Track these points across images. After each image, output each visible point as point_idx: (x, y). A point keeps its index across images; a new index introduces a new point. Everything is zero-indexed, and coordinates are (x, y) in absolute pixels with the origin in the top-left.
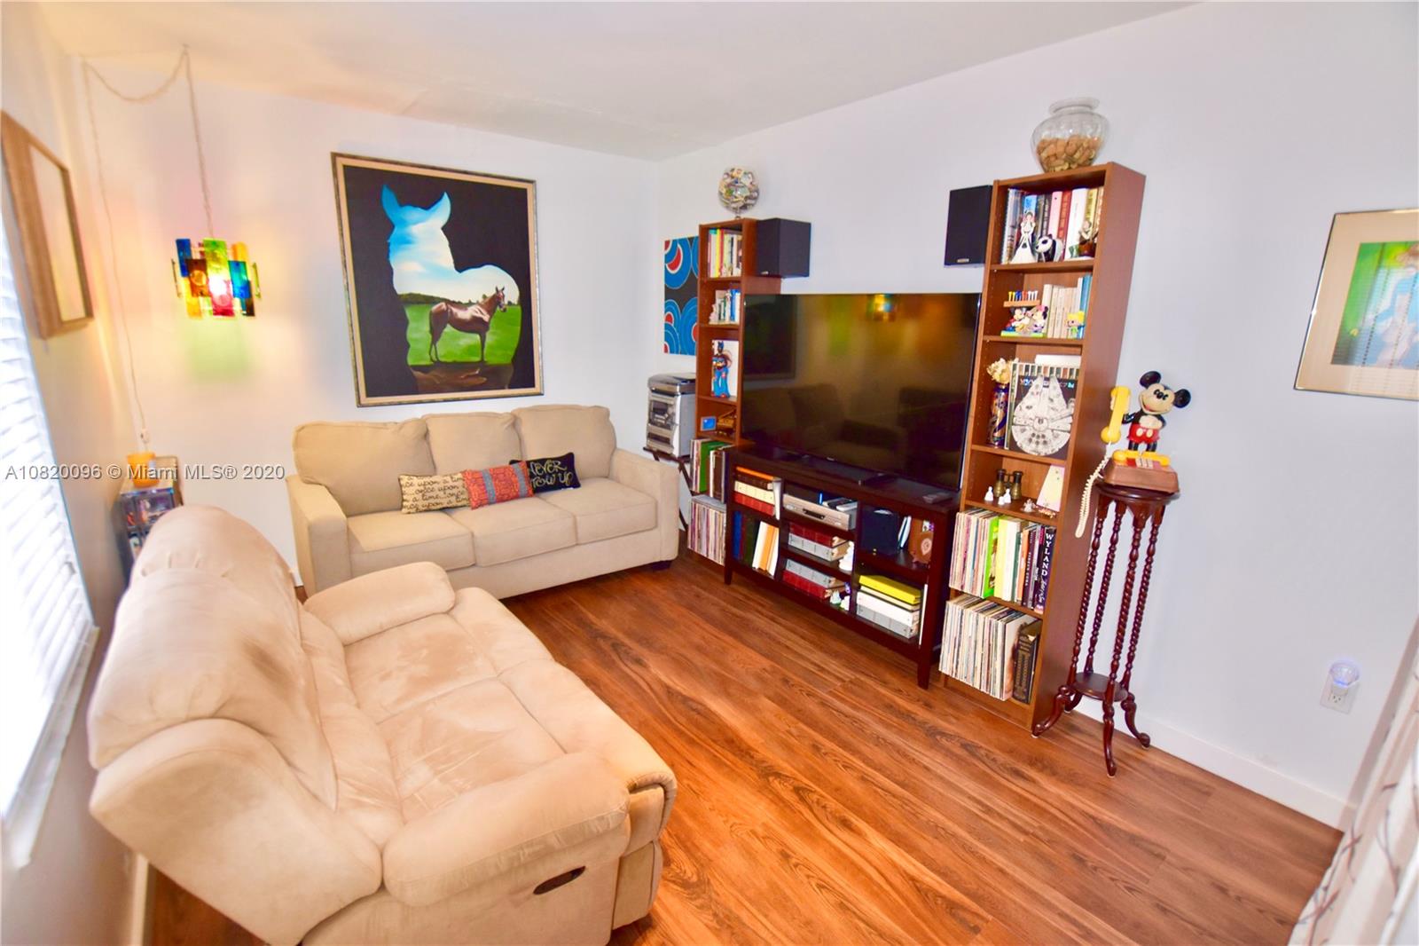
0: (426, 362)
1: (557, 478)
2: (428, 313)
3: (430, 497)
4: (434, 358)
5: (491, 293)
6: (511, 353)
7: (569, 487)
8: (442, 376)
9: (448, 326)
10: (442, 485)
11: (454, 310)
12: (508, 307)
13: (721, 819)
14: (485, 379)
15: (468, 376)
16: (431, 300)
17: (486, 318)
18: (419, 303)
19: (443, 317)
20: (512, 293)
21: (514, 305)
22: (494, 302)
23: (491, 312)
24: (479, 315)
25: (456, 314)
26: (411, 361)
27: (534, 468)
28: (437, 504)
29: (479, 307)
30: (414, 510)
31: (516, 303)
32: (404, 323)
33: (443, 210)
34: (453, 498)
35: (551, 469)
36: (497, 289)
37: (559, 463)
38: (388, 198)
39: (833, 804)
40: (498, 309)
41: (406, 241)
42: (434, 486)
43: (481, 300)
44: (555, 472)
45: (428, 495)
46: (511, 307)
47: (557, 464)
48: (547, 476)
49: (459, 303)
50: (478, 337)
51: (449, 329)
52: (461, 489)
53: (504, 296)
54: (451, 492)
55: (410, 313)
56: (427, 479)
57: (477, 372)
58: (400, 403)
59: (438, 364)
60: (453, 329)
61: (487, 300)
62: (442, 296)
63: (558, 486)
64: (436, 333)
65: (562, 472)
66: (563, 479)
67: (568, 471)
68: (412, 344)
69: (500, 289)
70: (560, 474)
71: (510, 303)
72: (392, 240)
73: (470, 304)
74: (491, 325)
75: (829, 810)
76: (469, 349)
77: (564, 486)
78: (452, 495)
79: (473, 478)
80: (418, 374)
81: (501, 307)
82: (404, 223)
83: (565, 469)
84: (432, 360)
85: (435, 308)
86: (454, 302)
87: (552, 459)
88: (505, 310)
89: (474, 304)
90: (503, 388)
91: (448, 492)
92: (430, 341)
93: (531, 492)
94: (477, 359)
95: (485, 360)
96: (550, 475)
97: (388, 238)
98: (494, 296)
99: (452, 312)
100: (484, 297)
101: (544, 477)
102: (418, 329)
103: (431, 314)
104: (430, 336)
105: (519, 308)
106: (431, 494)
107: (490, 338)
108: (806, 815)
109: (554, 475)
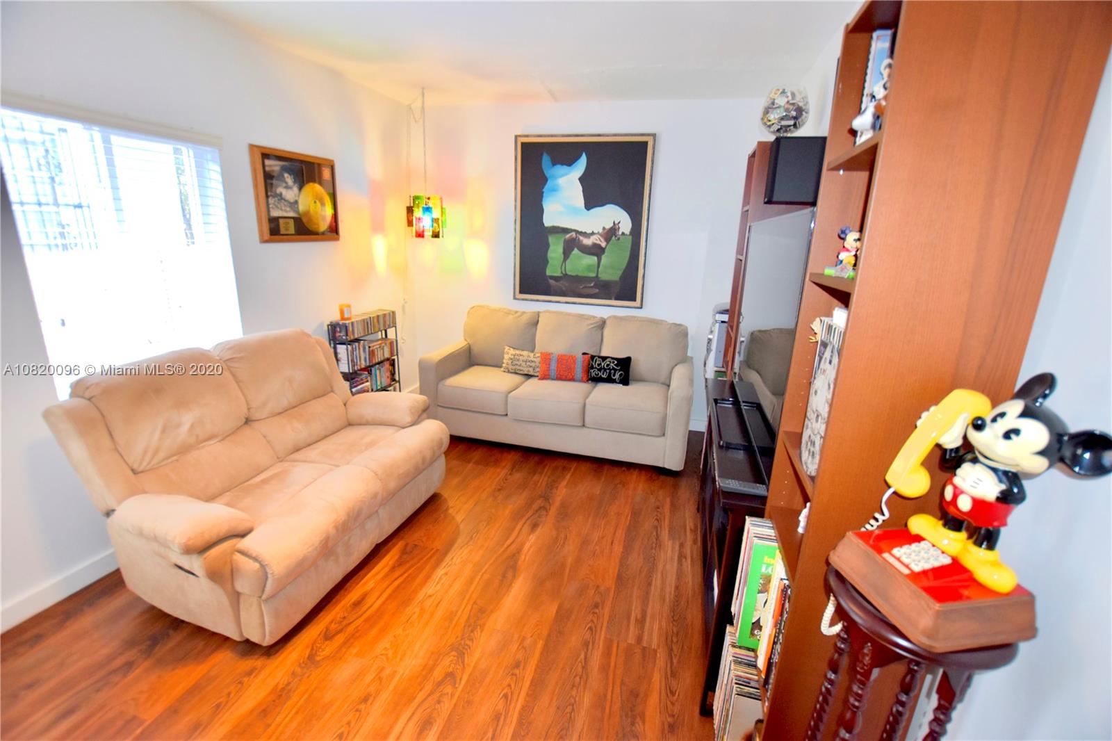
0: (558, 274)
1: (610, 373)
2: (563, 240)
3: (517, 365)
4: (564, 273)
5: (609, 225)
6: (620, 273)
7: (619, 383)
8: (567, 285)
9: (576, 249)
10: (525, 358)
11: (581, 238)
12: (621, 237)
13: (388, 646)
14: (597, 290)
15: (586, 287)
16: (565, 231)
17: (603, 245)
18: (557, 232)
19: (573, 242)
20: (626, 225)
21: (627, 235)
22: (611, 233)
23: (608, 240)
24: (598, 242)
25: (582, 241)
26: (549, 272)
27: (596, 361)
28: (521, 370)
29: (599, 236)
30: (507, 370)
31: (628, 233)
32: (547, 246)
33: (581, 165)
34: (531, 369)
35: (608, 365)
36: (614, 223)
37: (616, 362)
38: (546, 160)
39: (446, 707)
40: (613, 238)
41: (555, 190)
42: (520, 357)
43: (601, 231)
44: (609, 369)
45: (515, 362)
46: (624, 237)
47: (613, 362)
48: (603, 370)
49: (585, 233)
50: (595, 258)
51: (576, 251)
52: (538, 364)
53: (619, 228)
54: (531, 365)
55: (551, 239)
56: (518, 352)
57: (592, 285)
58: (538, 301)
59: (566, 276)
60: (579, 252)
61: (606, 231)
62: (573, 228)
63: (609, 380)
64: (567, 254)
65: (615, 370)
66: (614, 375)
67: (620, 370)
68: (550, 261)
69: (616, 222)
70: (613, 371)
71: (623, 234)
72: (545, 190)
73: (593, 233)
74: (606, 251)
75: (437, 706)
76: (589, 268)
77: (613, 381)
78: (531, 367)
79: (546, 358)
80: (552, 282)
81: (616, 236)
82: (555, 177)
83: (619, 368)
84: (562, 272)
85: (568, 236)
86: (581, 232)
87: (612, 358)
88: (619, 239)
89: (595, 234)
90: (610, 299)
91: (528, 363)
92: (562, 260)
93: (585, 379)
94: (593, 275)
95: (599, 276)
96: (605, 370)
97: (543, 188)
98: (611, 228)
99: (579, 239)
100: (604, 228)
101: (600, 370)
102: (555, 250)
103: (565, 240)
104: (562, 256)
105: (631, 237)
106: (517, 363)
107: (605, 259)
108: (420, 694)
109: (608, 371)
